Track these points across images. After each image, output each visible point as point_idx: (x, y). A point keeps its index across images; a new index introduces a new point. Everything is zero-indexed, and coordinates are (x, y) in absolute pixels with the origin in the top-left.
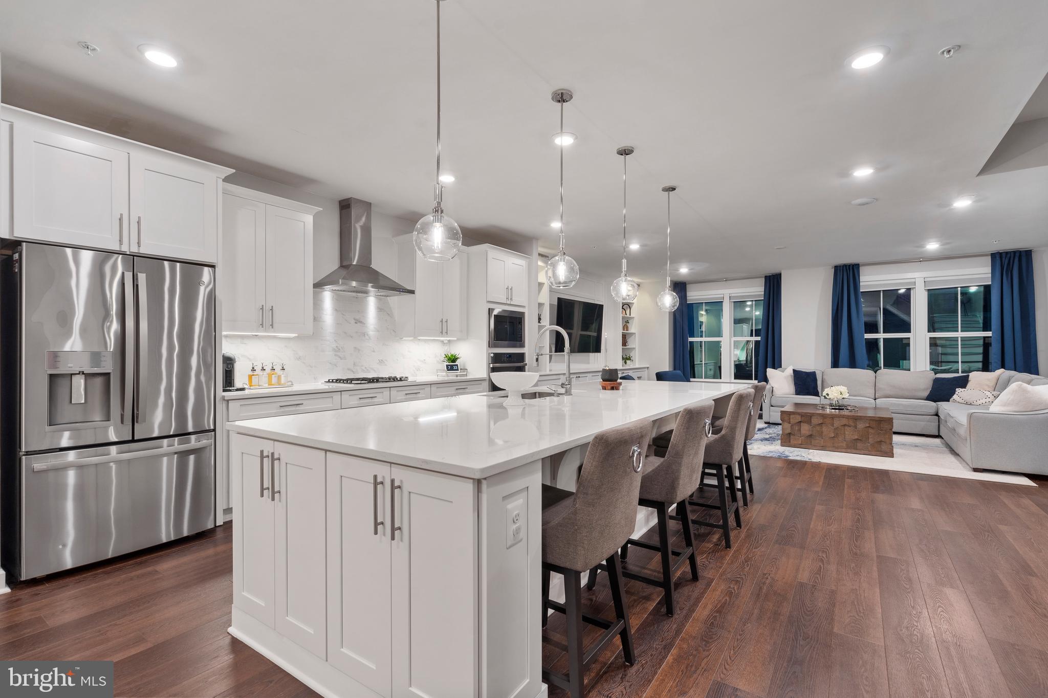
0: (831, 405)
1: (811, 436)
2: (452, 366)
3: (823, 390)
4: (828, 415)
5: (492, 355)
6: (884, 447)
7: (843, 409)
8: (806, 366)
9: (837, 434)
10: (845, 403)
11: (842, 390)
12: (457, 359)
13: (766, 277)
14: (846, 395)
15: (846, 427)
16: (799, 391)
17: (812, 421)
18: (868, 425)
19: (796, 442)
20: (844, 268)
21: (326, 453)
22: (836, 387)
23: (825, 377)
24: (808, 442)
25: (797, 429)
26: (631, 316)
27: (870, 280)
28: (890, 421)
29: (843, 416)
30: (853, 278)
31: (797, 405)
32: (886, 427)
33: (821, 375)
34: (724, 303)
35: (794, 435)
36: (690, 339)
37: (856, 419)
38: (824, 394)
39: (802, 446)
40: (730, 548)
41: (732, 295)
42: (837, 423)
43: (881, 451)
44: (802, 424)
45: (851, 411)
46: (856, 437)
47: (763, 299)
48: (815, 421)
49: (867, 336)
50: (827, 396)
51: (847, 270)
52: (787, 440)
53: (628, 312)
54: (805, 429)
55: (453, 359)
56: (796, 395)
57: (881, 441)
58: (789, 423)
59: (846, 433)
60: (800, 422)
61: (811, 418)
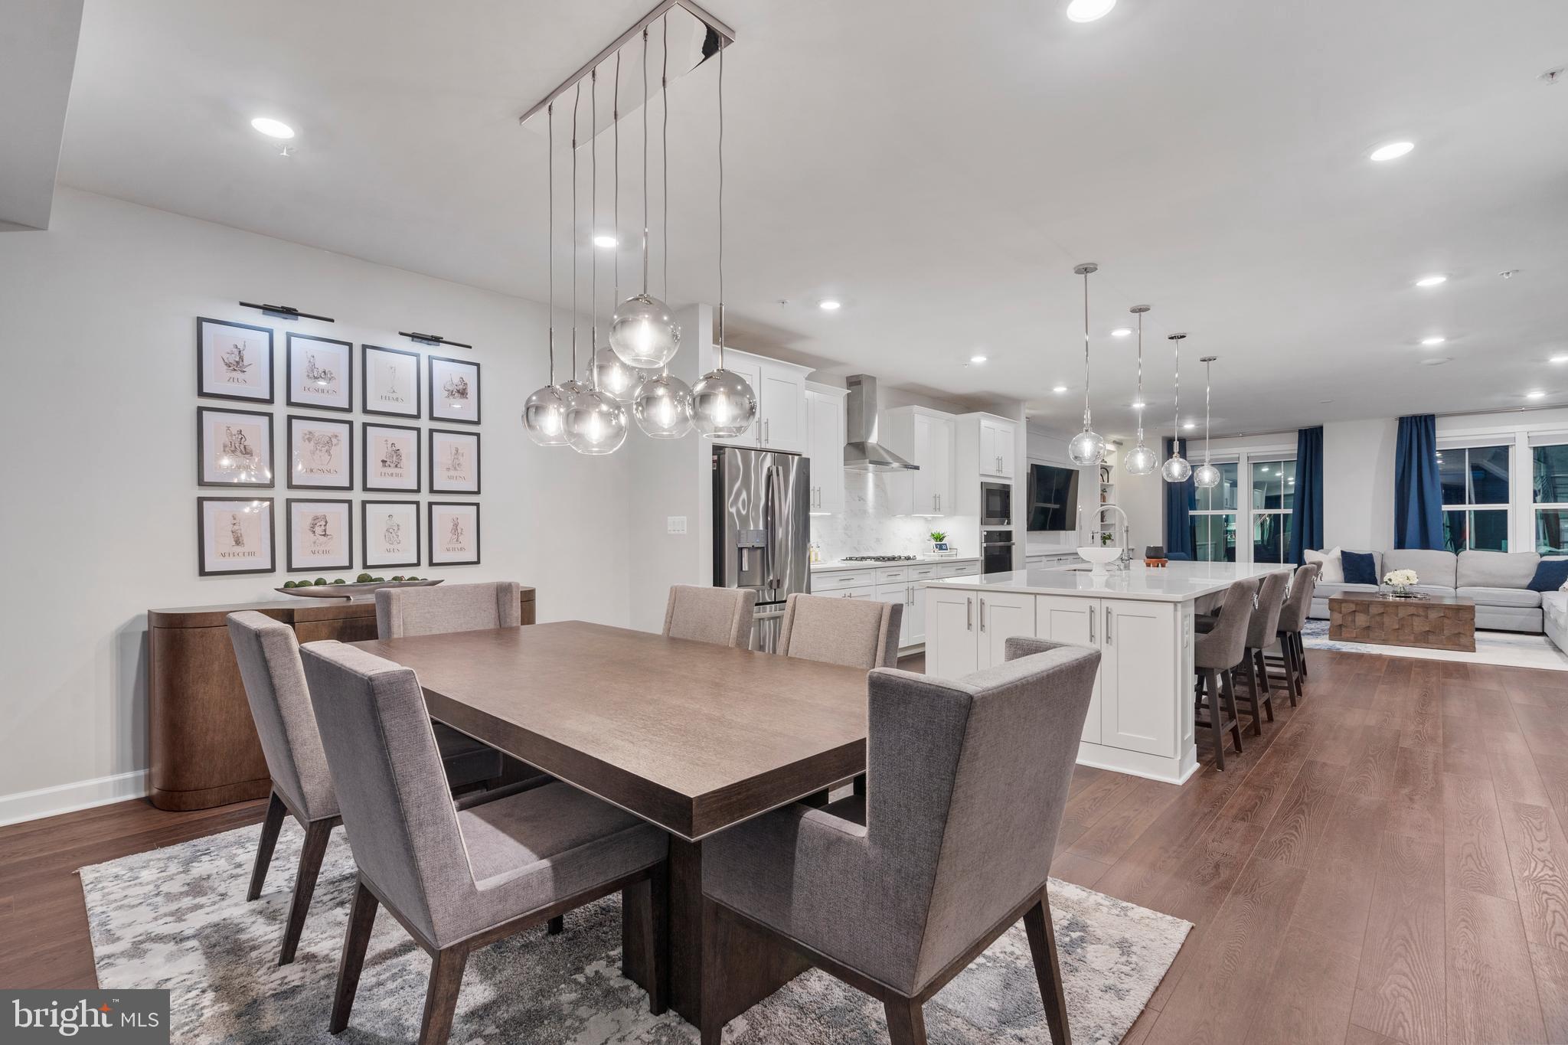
0: (1395, 592)
1: (1368, 628)
2: (941, 545)
3: (1383, 575)
4: (1391, 602)
5: (985, 533)
6: (1463, 640)
7: (1410, 597)
8: (1360, 548)
9: (1403, 625)
10: (1414, 589)
11: (1409, 575)
12: (944, 537)
13: (1300, 431)
14: (1415, 581)
15: (1414, 617)
16: (1348, 579)
17: (1370, 610)
18: (1443, 615)
19: (1349, 636)
20: (1413, 420)
21: (1036, 597)
22: (1402, 571)
23: (1385, 560)
24: (1365, 635)
25: (1350, 619)
26: (1110, 483)
27: (1450, 436)
28: (1471, 610)
29: (1411, 605)
30: (1426, 436)
31: (1346, 593)
32: (1467, 616)
33: (1380, 558)
34: (1239, 465)
35: (1346, 627)
36: (1191, 513)
37: (1427, 607)
38: (1386, 579)
39: (1357, 640)
40: (1295, 706)
41: (1252, 455)
42: (1402, 613)
43: (1459, 645)
44: (1357, 614)
45: (1421, 599)
46: (1427, 629)
47: (1296, 459)
48: (1374, 610)
49: (1446, 508)
50: (1389, 582)
51: (1416, 422)
52: (1336, 633)
53: (1105, 477)
54: (1361, 620)
55: (939, 538)
56: (1346, 582)
57: (1460, 633)
58: (1341, 613)
59: (1414, 624)
60: (1355, 611)
61: (1369, 606)
